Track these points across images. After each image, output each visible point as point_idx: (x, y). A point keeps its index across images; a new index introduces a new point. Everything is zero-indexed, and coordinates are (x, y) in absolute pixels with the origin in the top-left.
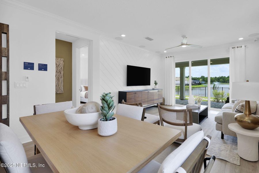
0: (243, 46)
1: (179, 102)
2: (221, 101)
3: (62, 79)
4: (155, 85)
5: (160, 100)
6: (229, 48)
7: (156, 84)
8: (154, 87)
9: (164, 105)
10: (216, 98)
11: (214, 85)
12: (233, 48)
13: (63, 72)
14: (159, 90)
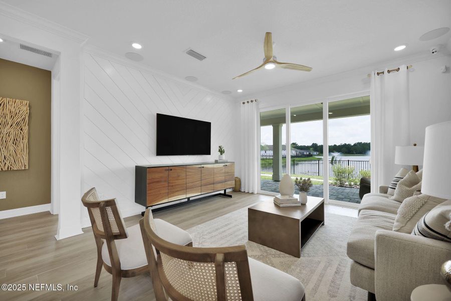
0: (403, 68)
1: (271, 185)
2: (347, 183)
3: (26, 141)
4: (219, 153)
5: (229, 182)
6: (369, 75)
7: (221, 151)
8: (218, 159)
9: (240, 191)
10: (339, 180)
11: (333, 158)
12: (378, 74)
13: (27, 127)
14: (226, 164)
